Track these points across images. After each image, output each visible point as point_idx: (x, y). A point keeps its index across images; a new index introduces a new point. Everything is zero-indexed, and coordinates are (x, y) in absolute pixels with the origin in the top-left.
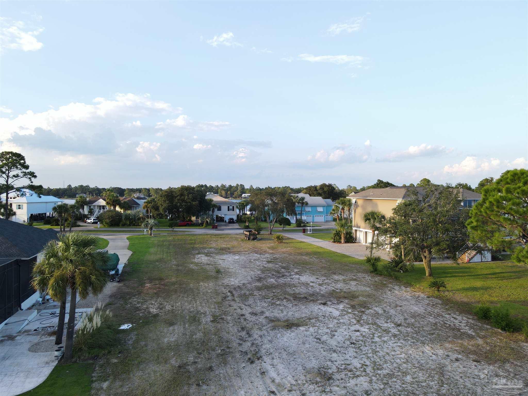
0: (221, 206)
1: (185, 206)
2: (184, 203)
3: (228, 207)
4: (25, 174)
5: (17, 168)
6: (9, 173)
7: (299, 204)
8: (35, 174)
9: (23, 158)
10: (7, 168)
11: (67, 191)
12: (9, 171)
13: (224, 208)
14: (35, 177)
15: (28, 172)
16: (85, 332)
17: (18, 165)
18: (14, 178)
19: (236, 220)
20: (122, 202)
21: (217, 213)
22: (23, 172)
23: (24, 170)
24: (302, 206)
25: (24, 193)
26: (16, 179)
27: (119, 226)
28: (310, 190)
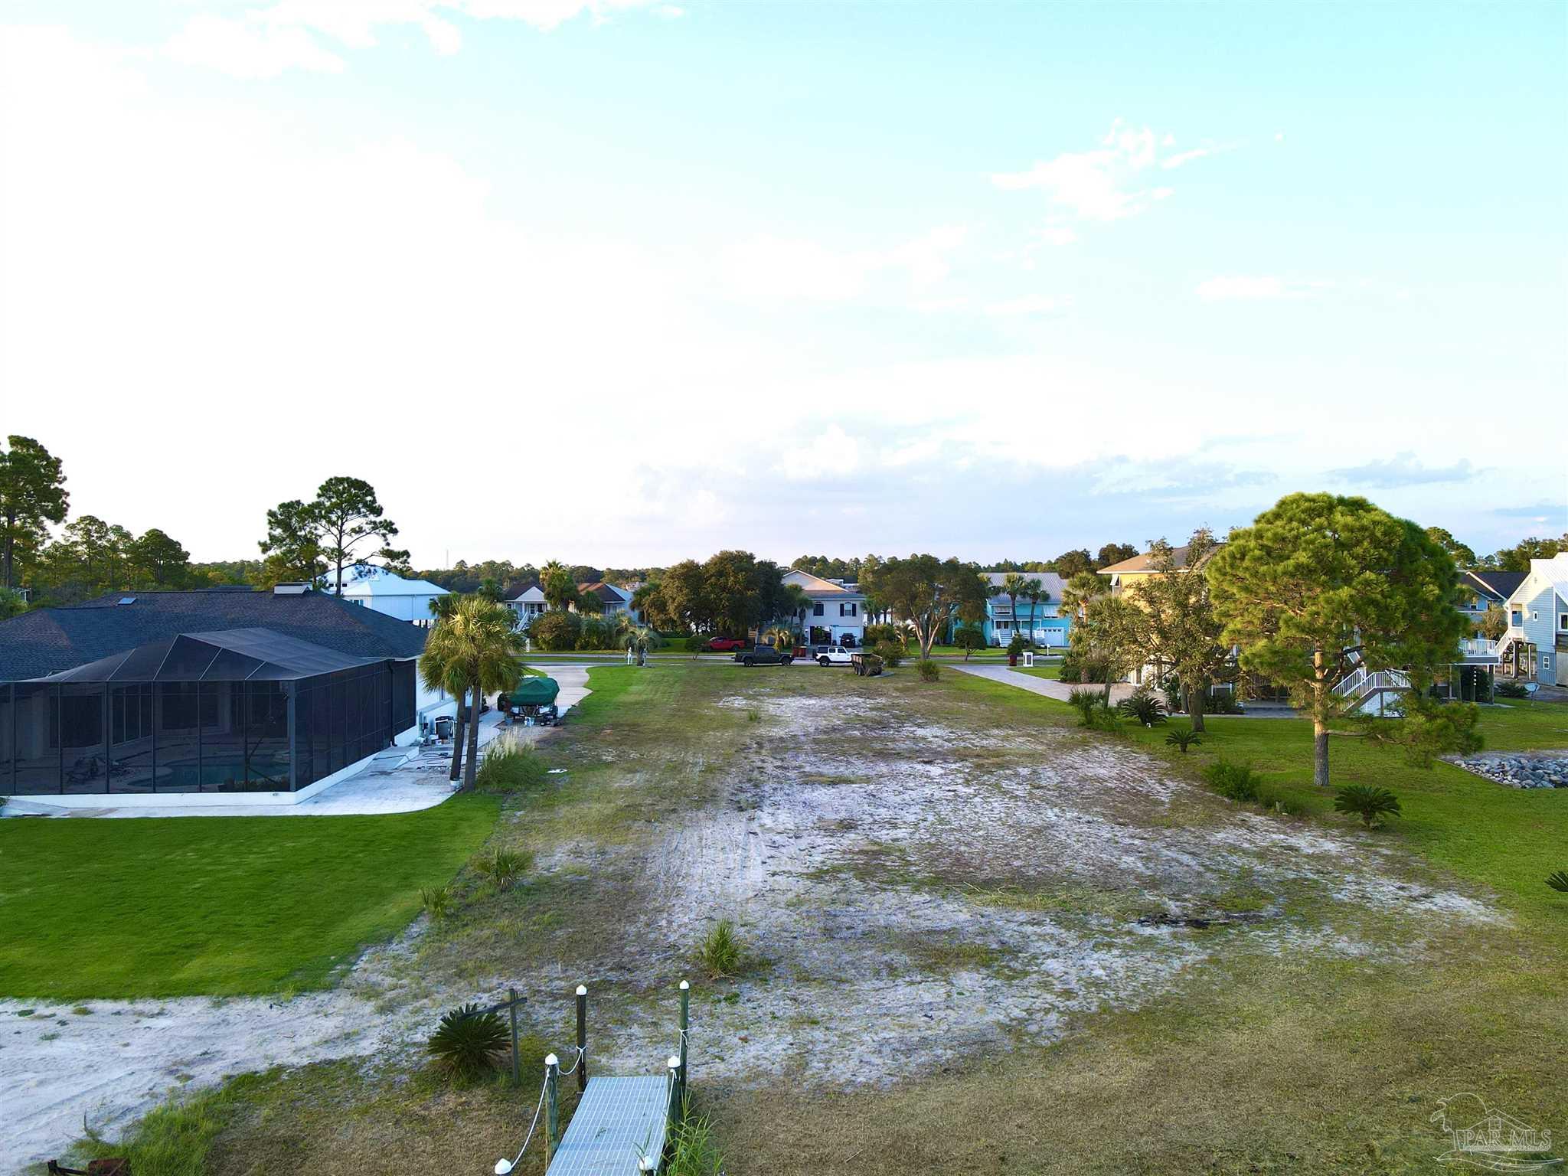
0: (823, 603)
1: (728, 600)
2: (725, 594)
3: (842, 606)
4: (375, 526)
5: (359, 513)
6: (342, 524)
7: (1024, 597)
8: (394, 527)
9: (370, 491)
10: (340, 514)
11: (456, 579)
12: (342, 520)
13: (831, 609)
14: (395, 531)
15: (381, 522)
16: (493, 758)
17: (360, 506)
18: (353, 534)
19: (860, 640)
20: (582, 593)
21: (812, 620)
22: (371, 522)
23: (372, 518)
24: (1034, 603)
25: (372, 569)
26: (357, 536)
27: (574, 650)
28: (1072, 561)
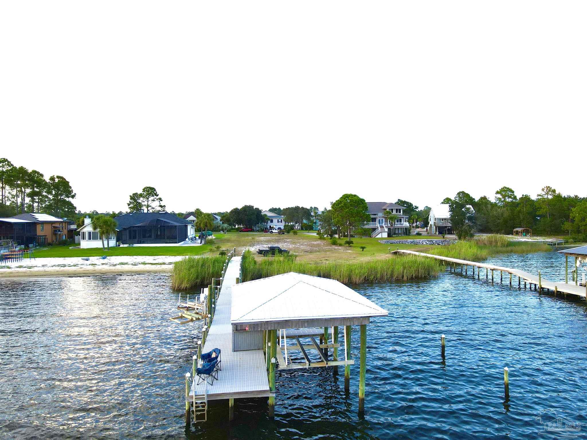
0: (273, 219)
2: (246, 216)
6: (149, 199)
8: (161, 199)
9: (155, 190)
10: (148, 196)
15: (158, 198)
17: (153, 194)
18: (151, 201)
19: (283, 229)
21: (269, 224)
